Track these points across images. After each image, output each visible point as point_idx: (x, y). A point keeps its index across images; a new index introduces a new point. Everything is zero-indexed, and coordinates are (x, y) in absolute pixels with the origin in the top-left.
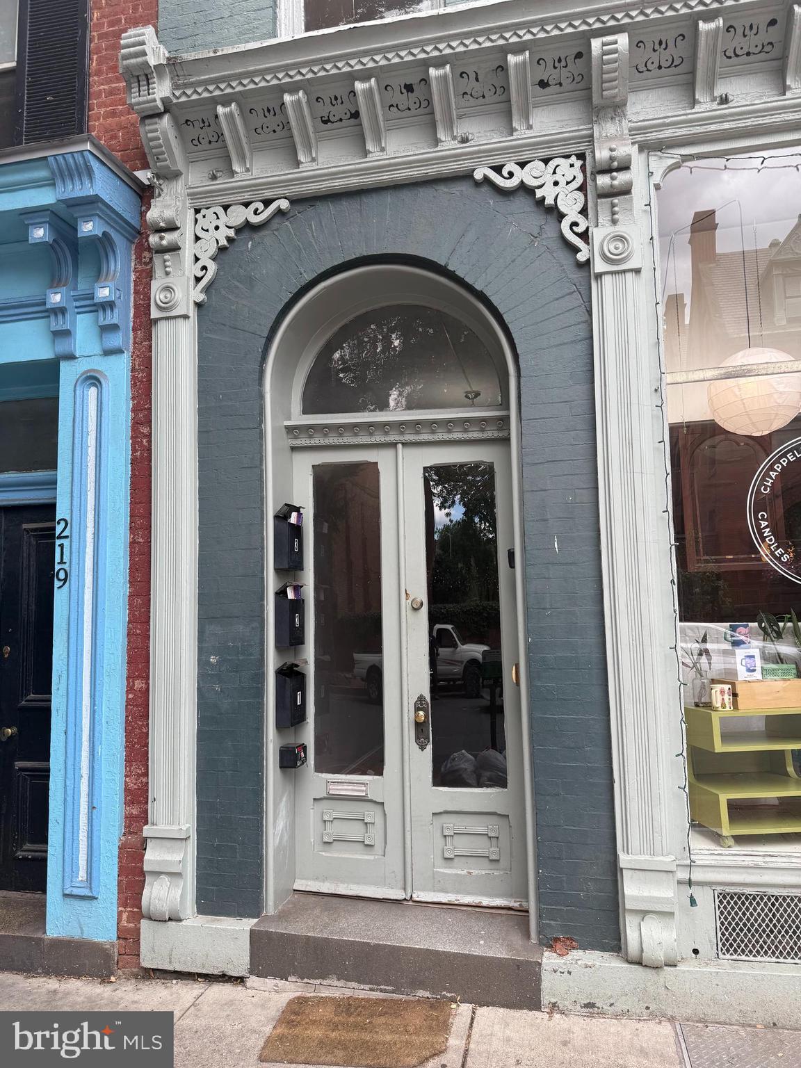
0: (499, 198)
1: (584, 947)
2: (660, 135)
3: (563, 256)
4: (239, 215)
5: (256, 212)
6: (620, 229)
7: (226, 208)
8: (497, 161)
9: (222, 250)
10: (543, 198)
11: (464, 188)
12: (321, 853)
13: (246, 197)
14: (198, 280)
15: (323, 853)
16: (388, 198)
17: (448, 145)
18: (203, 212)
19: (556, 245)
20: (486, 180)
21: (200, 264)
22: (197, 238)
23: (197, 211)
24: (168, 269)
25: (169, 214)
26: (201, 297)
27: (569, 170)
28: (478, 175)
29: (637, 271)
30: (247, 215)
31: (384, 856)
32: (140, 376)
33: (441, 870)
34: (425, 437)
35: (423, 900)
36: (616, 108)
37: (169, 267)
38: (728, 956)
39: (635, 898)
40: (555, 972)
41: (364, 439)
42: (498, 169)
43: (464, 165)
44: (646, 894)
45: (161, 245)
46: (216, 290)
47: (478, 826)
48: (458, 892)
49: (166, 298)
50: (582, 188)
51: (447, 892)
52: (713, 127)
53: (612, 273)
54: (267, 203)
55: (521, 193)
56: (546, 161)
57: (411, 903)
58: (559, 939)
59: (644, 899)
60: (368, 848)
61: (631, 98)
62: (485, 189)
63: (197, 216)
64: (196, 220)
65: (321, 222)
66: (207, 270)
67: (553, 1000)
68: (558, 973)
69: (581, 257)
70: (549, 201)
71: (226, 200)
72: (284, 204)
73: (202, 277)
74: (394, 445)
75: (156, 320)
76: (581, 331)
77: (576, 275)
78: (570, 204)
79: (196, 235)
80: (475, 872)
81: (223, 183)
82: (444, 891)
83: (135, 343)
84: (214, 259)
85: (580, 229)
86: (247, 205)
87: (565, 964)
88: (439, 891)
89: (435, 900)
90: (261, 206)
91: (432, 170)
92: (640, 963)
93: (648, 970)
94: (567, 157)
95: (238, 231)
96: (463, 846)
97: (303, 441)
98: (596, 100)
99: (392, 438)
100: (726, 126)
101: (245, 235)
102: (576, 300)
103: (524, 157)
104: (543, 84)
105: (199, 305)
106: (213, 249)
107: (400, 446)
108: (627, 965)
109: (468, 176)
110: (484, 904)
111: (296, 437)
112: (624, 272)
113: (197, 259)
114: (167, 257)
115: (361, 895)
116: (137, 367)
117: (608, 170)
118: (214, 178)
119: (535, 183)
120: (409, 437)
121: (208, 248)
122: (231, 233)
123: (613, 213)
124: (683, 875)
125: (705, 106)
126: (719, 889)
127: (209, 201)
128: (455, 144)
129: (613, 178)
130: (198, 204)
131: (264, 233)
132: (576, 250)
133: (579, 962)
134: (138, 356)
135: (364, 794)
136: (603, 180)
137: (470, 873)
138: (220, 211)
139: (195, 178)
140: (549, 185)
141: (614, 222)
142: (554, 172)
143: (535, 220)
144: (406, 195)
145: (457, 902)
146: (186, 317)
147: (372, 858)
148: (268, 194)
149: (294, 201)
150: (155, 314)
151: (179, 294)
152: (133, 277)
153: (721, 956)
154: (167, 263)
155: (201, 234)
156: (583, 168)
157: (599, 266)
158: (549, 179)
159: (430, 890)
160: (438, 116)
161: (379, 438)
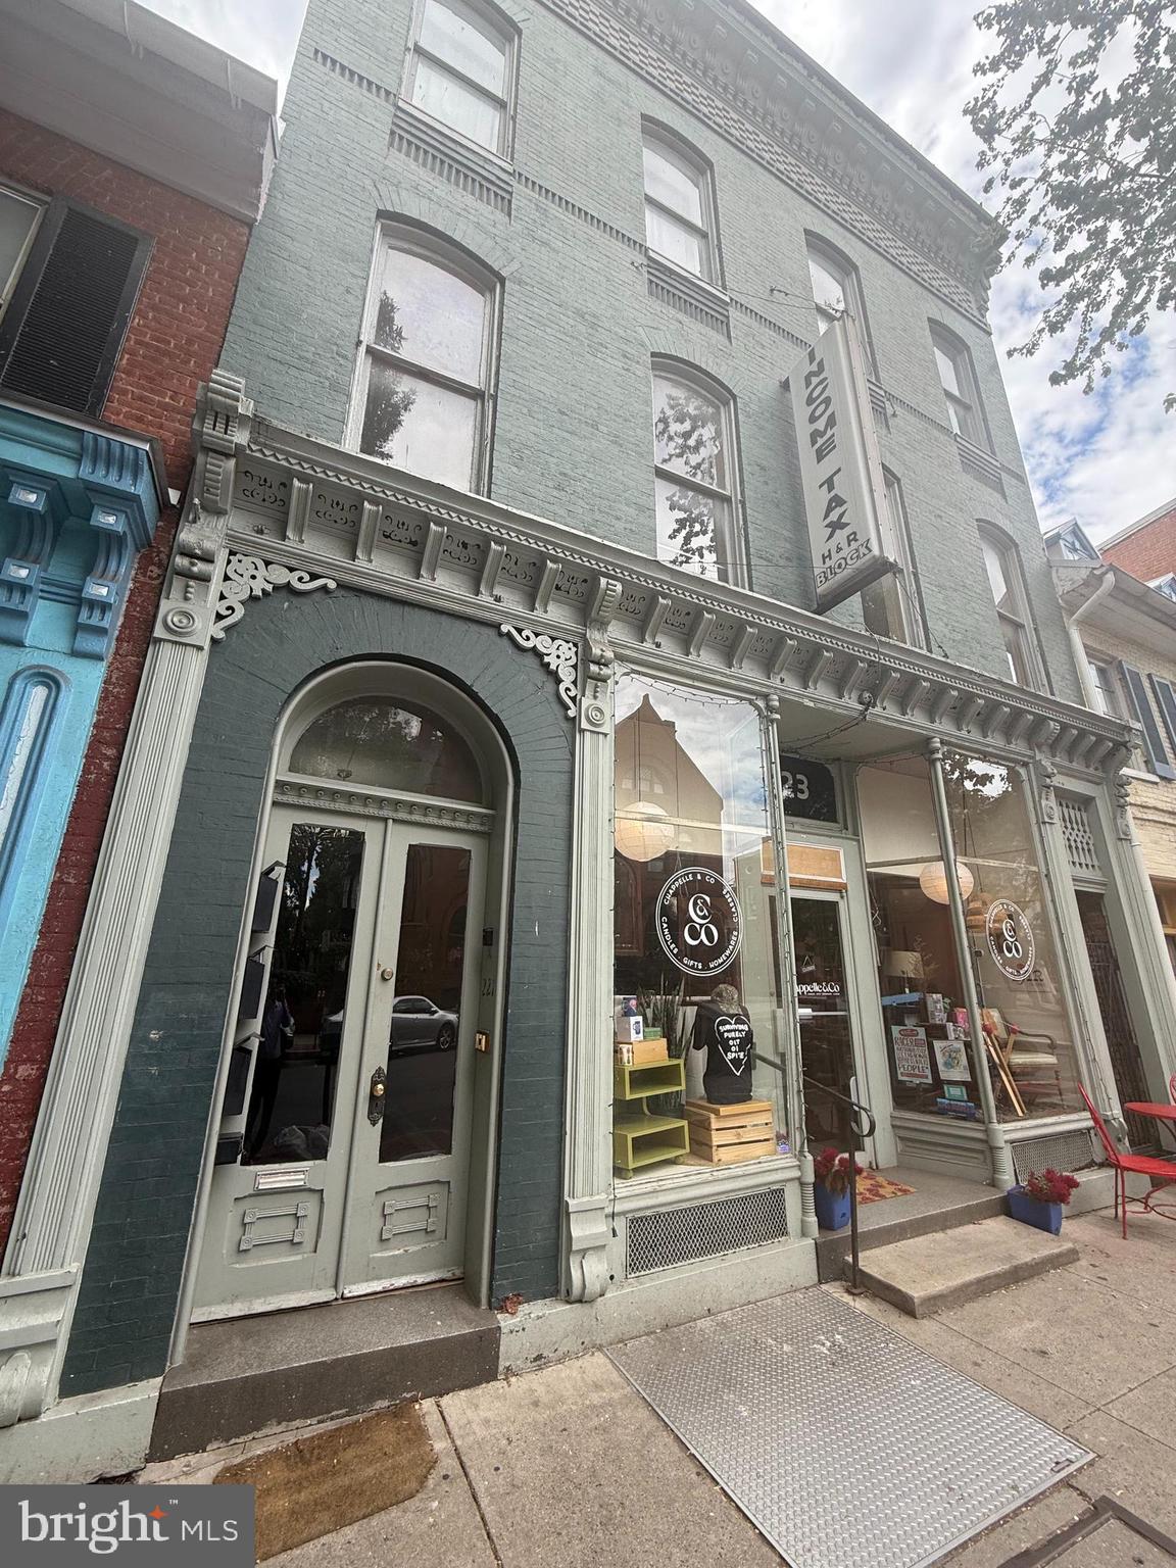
0: (516, 651)
1: (528, 1301)
2: (622, 651)
3: (556, 707)
4: (281, 576)
5: (300, 579)
6: (599, 703)
7: (267, 563)
8: (520, 625)
9: (253, 598)
10: (549, 664)
11: (492, 632)
12: (234, 1266)
13: (293, 563)
14: (219, 617)
15: (237, 1266)
16: (429, 617)
17: (485, 598)
18: (239, 556)
19: (552, 699)
20: (509, 634)
21: (226, 603)
22: (227, 578)
23: (232, 553)
24: (189, 595)
25: (208, 545)
26: (222, 635)
27: (568, 652)
28: (505, 628)
29: (606, 735)
30: (293, 578)
31: (315, 1252)
32: (116, 690)
33: (379, 1255)
34: (416, 818)
35: (356, 1294)
36: (602, 625)
37: (191, 593)
38: (633, 1275)
39: (580, 1239)
40: (512, 1332)
41: (357, 808)
42: (520, 631)
43: (497, 618)
44: (587, 1233)
45: (190, 569)
46: (238, 633)
47: (418, 1198)
48: (391, 1277)
49: (180, 622)
50: (575, 667)
51: (381, 1279)
52: (651, 659)
53: (591, 731)
54: (314, 577)
55: (531, 653)
56: (553, 639)
57: (341, 1302)
58: (508, 1298)
59: (586, 1238)
60: (296, 1247)
61: (613, 622)
62: (505, 642)
63: (231, 557)
64: (229, 562)
65: (363, 613)
66: (233, 612)
67: (507, 1364)
68: (514, 1333)
69: (571, 713)
70: (553, 667)
71: (270, 556)
72: (332, 585)
73: (226, 616)
74: (385, 820)
75: (160, 640)
76: (566, 766)
77: (565, 725)
78: (567, 675)
79: (226, 573)
80: (412, 1249)
81: (268, 539)
82: (378, 1278)
83: (116, 653)
84: (243, 603)
85: (572, 694)
86: (292, 570)
87: (520, 1321)
88: (373, 1279)
89: (369, 1291)
90: (307, 577)
91: (470, 611)
92: (580, 1301)
93: (584, 1305)
94: (568, 642)
95: (276, 588)
96: (400, 1223)
97: (291, 799)
98: (593, 614)
99: (384, 813)
100: (658, 661)
101: (283, 594)
102: (563, 742)
103: (539, 630)
104: (558, 588)
105: (214, 641)
106: (245, 595)
107: (391, 821)
108: (568, 1306)
109: (497, 626)
110: (420, 1281)
111: (283, 793)
112: (598, 733)
113: (222, 597)
114: (191, 583)
115: (283, 1307)
116: (114, 680)
117: (598, 663)
118: (260, 532)
119: (545, 651)
120: (402, 815)
121: (238, 593)
122: (269, 588)
123: (596, 692)
124: (609, 1210)
125: (648, 645)
126: (630, 1216)
127: (250, 550)
128: (491, 600)
129: (601, 669)
130: (235, 548)
131: (302, 600)
132: (567, 708)
133: (532, 1316)
134: (117, 669)
135: (302, 1183)
136: (594, 668)
137: (406, 1251)
138: (260, 564)
139: (236, 522)
140: (554, 656)
141: (595, 697)
142: (558, 649)
143: (540, 677)
144: (445, 621)
145: (392, 1287)
146: (200, 648)
147: (299, 1257)
148: (317, 570)
149: (340, 586)
150: (159, 632)
151: (198, 624)
152: (130, 585)
153: (629, 1276)
154: (190, 589)
155: (230, 574)
156: (576, 653)
157: (584, 725)
158: (555, 653)
159: (363, 1282)
160: (485, 575)
161: (372, 811)
